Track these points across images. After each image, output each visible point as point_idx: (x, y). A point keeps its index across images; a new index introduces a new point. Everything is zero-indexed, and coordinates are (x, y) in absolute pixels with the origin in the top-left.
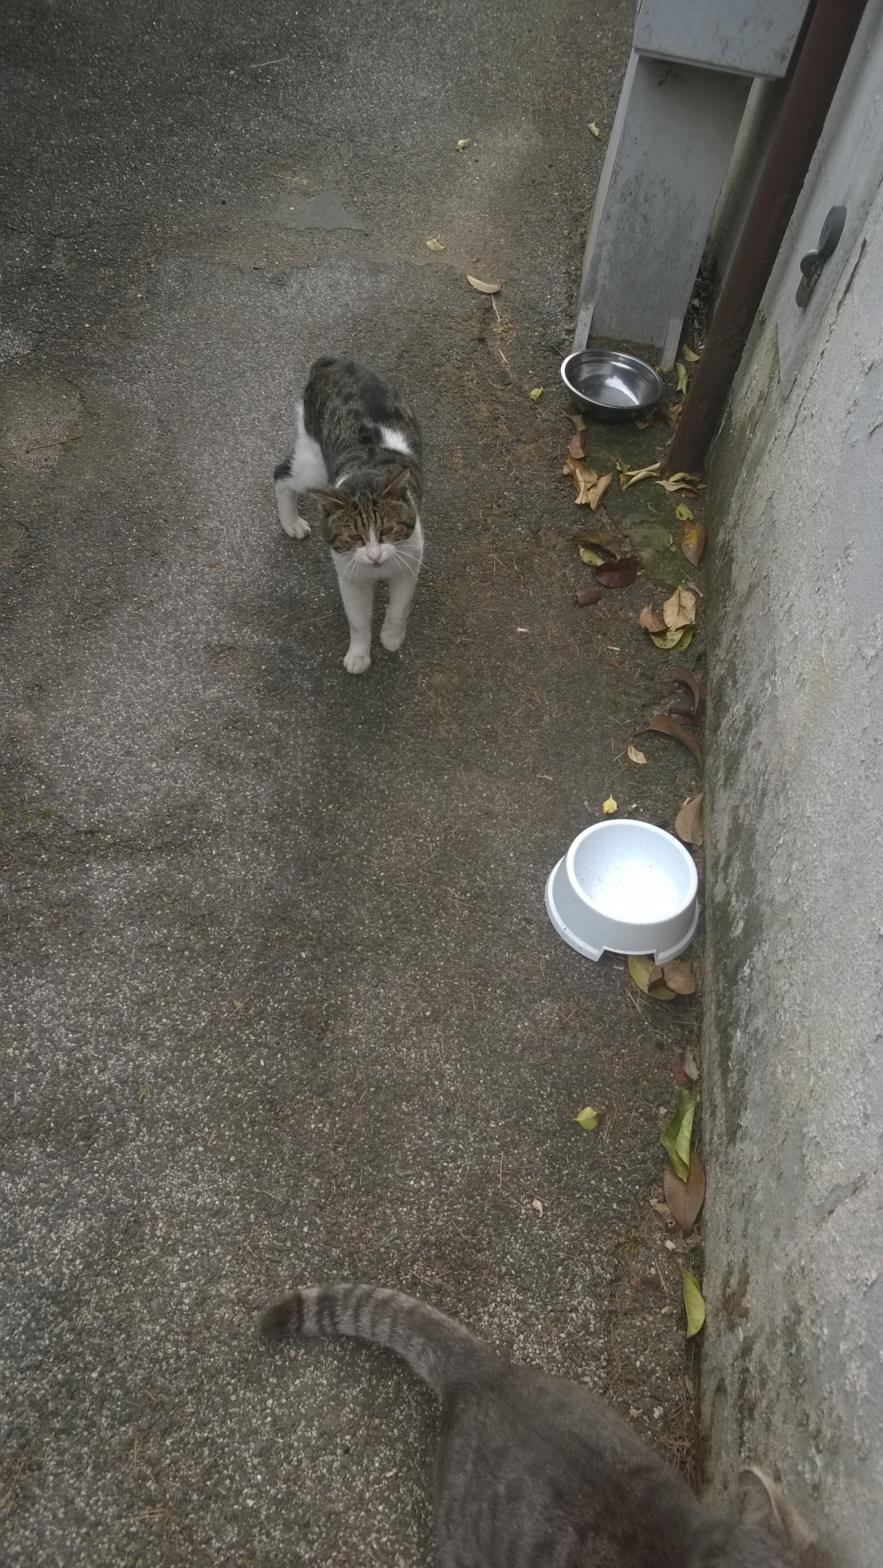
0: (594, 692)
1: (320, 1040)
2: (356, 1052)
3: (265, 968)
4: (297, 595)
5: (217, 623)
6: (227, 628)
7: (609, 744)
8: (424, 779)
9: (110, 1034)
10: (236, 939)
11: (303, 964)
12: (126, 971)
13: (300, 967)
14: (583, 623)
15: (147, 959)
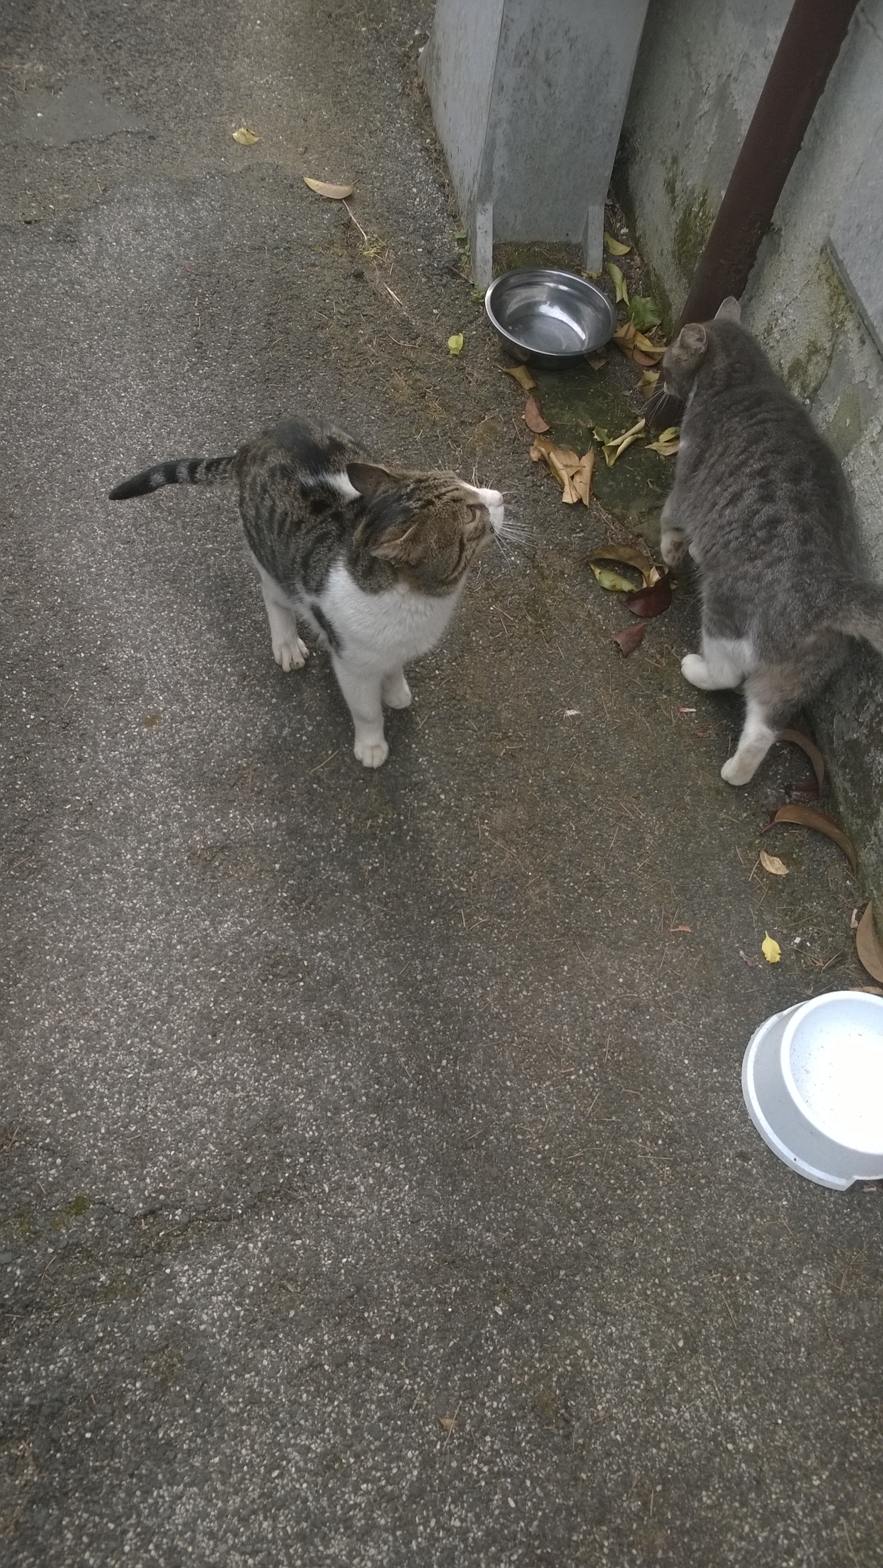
0: (690, 783)
1: (567, 1437)
2: (618, 1437)
3: (458, 1349)
4: (276, 738)
5: (191, 812)
6: (207, 817)
7: (736, 855)
8: (542, 980)
9: (302, 1537)
10: (406, 1319)
11: (504, 1325)
12: (283, 1426)
13: (502, 1332)
14: (638, 680)
15: (305, 1396)
